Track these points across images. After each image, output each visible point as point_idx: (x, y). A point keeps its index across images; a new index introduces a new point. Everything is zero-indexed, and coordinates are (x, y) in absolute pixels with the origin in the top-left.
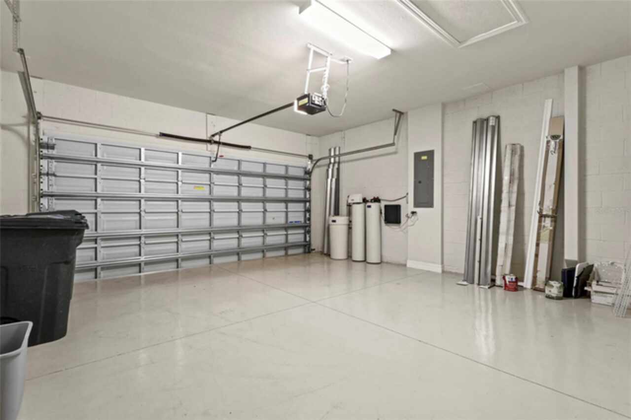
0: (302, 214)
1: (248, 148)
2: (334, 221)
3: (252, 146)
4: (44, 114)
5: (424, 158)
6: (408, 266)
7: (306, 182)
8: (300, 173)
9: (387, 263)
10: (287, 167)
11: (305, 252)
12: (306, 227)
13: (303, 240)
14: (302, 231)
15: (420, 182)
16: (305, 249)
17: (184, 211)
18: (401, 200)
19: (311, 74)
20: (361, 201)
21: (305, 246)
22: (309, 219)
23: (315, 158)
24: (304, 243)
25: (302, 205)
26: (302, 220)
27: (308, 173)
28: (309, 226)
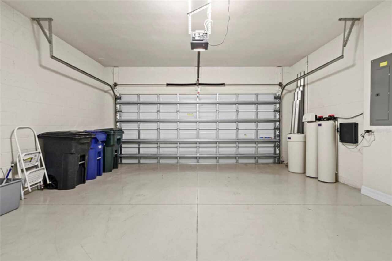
0: (273, 132)
1: (223, 85)
2: (289, 138)
3: (226, 83)
4: (117, 83)
5: (383, 64)
6: (362, 192)
7: (276, 106)
8: (271, 99)
9: (344, 184)
10: (257, 95)
11: (274, 163)
12: (275, 142)
13: (273, 152)
14: (272, 145)
15: (378, 95)
16: (275, 160)
17: (180, 129)
18: (357, 118)
19: (192, 16)
20: (314, 120)
21: (275, 157)
22: (279, 136)
23: (284, 84)
24: (274, 155)
25: (273, 124)
26: (273, 136)
27: (279, 98)
28: (280, 141)
